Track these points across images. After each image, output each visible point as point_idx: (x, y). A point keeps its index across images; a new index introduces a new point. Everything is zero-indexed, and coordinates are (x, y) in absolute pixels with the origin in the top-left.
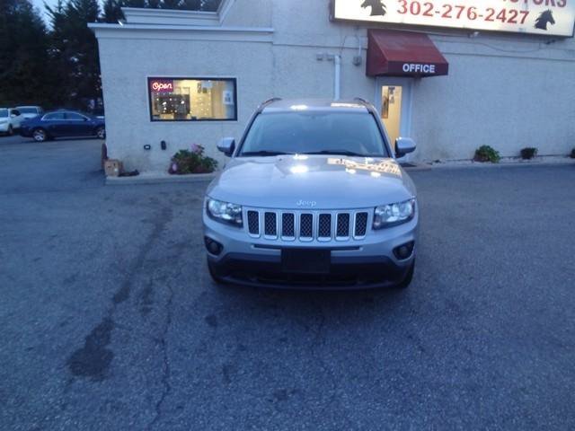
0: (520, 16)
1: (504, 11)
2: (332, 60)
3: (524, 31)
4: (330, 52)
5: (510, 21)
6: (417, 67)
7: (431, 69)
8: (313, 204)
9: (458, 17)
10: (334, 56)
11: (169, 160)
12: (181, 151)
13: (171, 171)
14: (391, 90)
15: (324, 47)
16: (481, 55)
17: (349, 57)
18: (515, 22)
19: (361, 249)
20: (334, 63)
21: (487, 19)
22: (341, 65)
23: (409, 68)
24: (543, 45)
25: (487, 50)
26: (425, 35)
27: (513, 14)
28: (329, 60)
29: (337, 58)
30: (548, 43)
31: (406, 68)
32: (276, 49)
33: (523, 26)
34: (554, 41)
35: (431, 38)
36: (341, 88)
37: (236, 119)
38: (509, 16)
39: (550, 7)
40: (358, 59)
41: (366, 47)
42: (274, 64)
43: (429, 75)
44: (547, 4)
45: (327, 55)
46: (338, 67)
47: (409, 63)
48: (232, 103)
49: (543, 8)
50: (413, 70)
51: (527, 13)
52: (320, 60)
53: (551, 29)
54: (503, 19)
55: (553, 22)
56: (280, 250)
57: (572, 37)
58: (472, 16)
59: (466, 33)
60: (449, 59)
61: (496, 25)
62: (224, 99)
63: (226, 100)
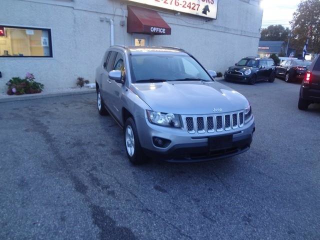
0: (197, 7)
1: (190, 3)
2: (108, 22)
3: (198, 14)
4: (108, 17)
5: (193, 9)
6: (157, 29)
7: (164, 31)
8: (221, 110)
9: (171, 4)
10: (110, 19)
11: (5, 85)
12: (13, 78)
13: (10, 93)
14: (140, 41)
15: (105, 14)
16: (180, 25)
17: (118, 20)
18: (195, 9)
19: (242, 132)
20: (110, 24)
21: (183, 7)
22: (114, 25)
23: (153, 30)
24: (204, 22)
25: (183, 23)
26: (156, 12)
27: (194, 5)
28: (107, 22)
29: (111, 21)
30: (207, 21)
31: (152, 29)
32: (76, 12)
33: (197, 12)
34: (209, 21)
35: (159, 13)
36: (115, 39)
37: (51, 56)
38: (192, 6)
39: (208, 4)
40: (123, 22)
41: (127, 16)
42: (75, 21)
43: (163, 34)
44: (207, 2)
45: (106, 19)
46: (112, 26)
47: (154, 27)
48: (48, 45)
49: (205, 4)
50: (156, 31)
51: (199, 5)
52: (102, 21)
53: (208, 15)
54: (190, 7)
55: (209, 11)
56: (207, 139)
57: (216, 19)
58: (177, 4)
59: (174, 12)
60: (171, 26)
61: (187, 10)
62: (42, 43)
63: (44, 44)
